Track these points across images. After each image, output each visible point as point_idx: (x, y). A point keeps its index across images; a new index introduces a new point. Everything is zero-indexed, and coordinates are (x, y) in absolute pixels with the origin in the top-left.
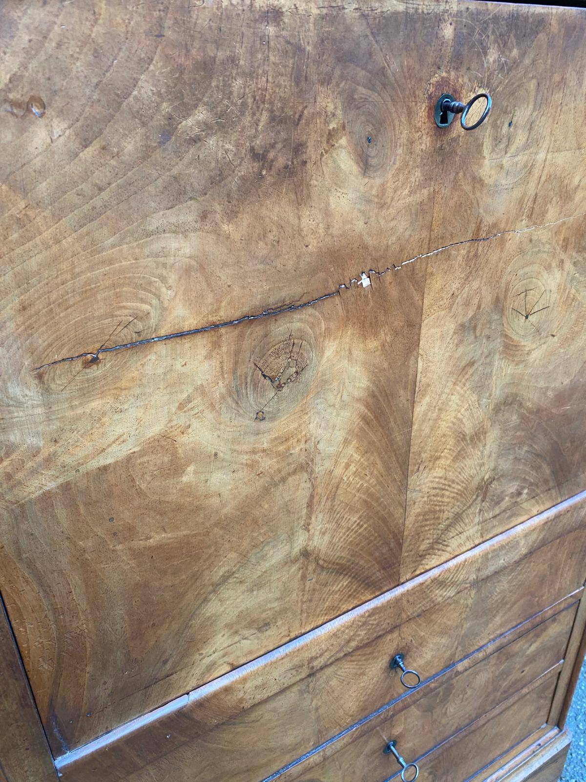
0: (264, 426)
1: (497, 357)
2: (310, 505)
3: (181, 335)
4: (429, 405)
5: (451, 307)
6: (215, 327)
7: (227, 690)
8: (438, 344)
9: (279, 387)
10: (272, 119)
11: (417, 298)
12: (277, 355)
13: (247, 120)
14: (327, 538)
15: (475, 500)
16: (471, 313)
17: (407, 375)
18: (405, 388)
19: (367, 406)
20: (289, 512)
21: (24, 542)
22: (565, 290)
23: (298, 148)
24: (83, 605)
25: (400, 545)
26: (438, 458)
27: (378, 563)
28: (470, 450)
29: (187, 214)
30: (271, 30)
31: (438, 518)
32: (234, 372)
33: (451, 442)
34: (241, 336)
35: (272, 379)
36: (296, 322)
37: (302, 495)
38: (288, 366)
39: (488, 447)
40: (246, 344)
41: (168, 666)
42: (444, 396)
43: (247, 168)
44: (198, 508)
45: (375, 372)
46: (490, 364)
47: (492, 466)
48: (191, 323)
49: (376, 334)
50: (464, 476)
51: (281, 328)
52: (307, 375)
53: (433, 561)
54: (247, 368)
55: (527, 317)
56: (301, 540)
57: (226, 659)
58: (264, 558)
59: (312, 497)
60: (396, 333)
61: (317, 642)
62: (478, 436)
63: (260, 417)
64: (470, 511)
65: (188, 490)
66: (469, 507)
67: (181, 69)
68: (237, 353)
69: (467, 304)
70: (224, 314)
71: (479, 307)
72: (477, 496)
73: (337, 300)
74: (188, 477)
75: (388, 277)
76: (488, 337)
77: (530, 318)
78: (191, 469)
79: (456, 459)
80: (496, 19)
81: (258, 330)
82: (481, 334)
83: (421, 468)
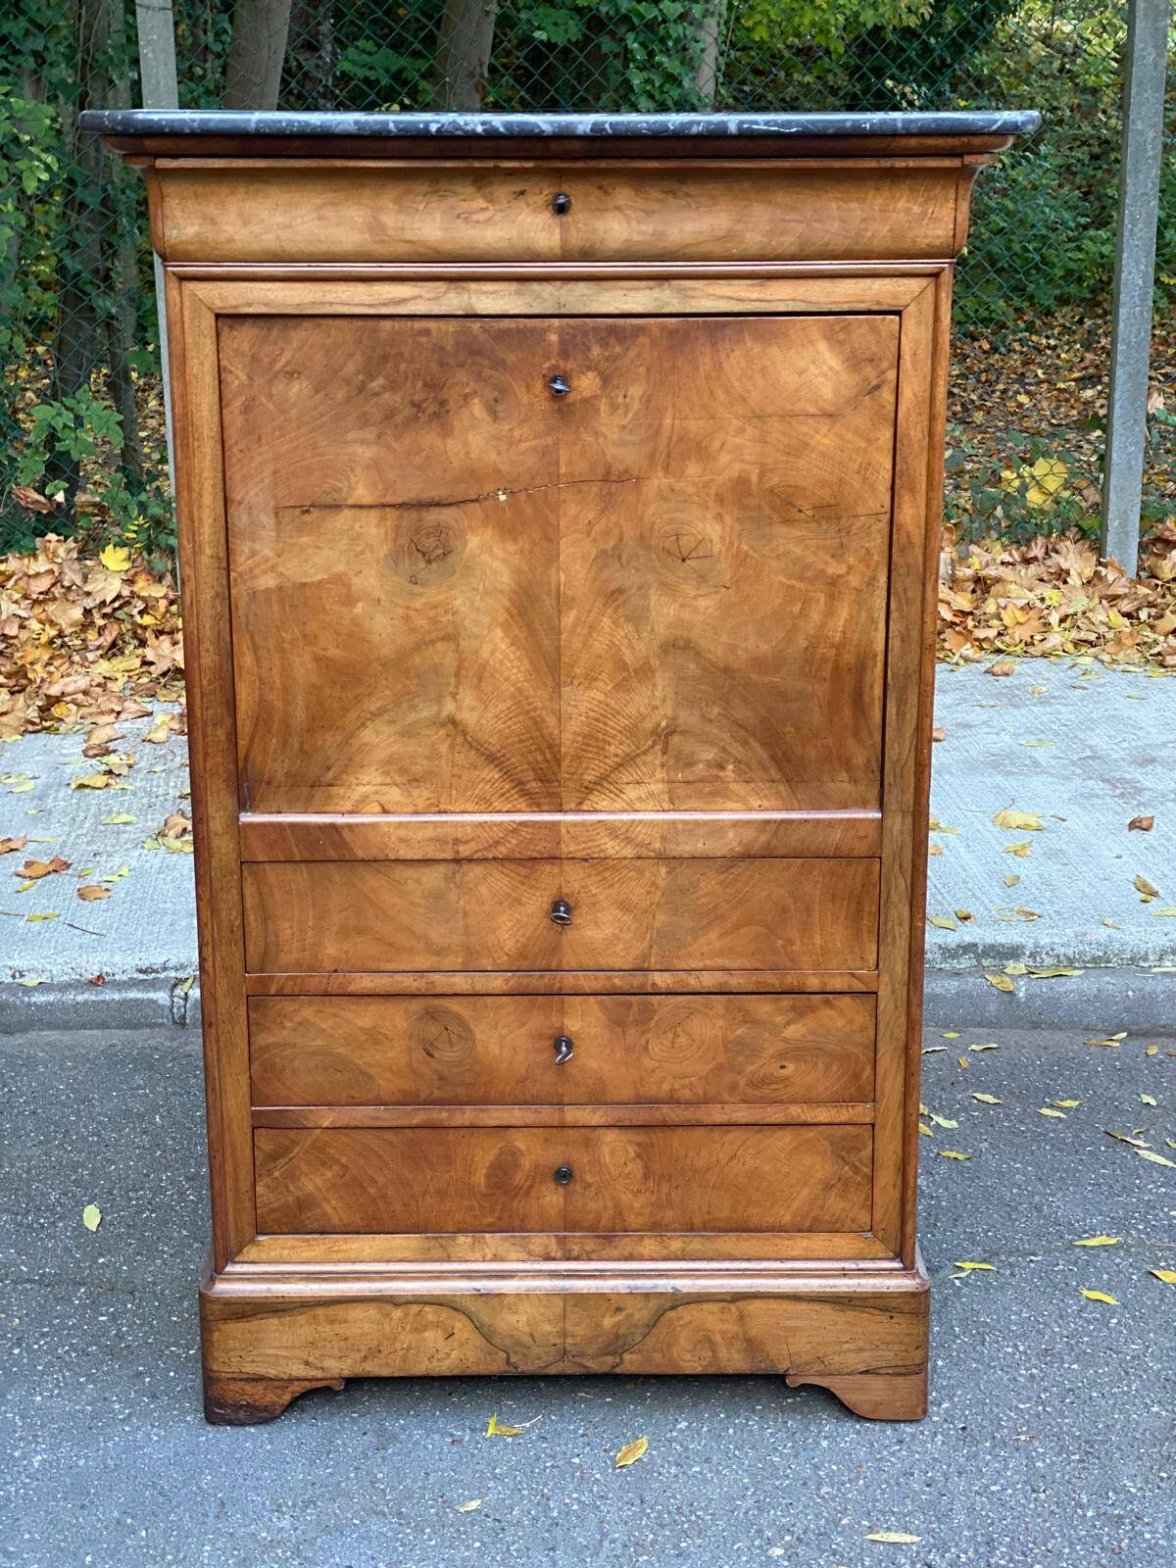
0: (417, 589)
1: (652, 591)
2: (457, 675)
3: (361, 507)
4: (578, 618)
5: (589, 533)
6: (384, 506)
7: (373, 825)
8: (579, 563)
9: (429, 562)
10: (425, 385)
11: (552, 518)
12: (428, 535)
13: (409, 385)
14: (476, 714)
15: (652, 747)
16: (612, 544)
17: (549, 584)
18: (549, 595)
19: (510, 600)
20: (437, 674)
21: (251, 618)
22: (731, 543)
23: (443, 403)
24: (278, 684)
25: (558, 761)
26: (596, 679)
27: (533, 770)
28: (634, 682)
29: (370, 433)
30: (424, 339)
31: (603, 749)
32: (395, 541)
33: (609, 666)
34: (401, 517)
35: (424, 554)
36: (445, 515)
37: (449, 661)
38: (437, 547)
39: (660, 688)
40: (405, 522)
41: (330, 774)
42: (593, 615)
43: (409, 411)
44: (364, 640)
45: (518, 571)
46: (645, 596)
47: (670, 713)
48: (367, 500)
49: (515, 539)
50: (631, 710)
51: (432, 517)
52: (452, 558)
53: (605, 803)
54: (404, 540)
55: (684, 560)
56: (449, 707)
57: (377, 797)
58: (413, 708)
59: (459, 668)
60: (534, 543)
61: (463, 824)
62: (644, 672)
63: (414, 580)
64: (649, 758)
65: (355, 621)
66: (645, 753)
67: (371, 358)
68: (398, 527)
69: (607, 533)
70: (389, 499)
71: (621, 539)
72: (654, 743)
73: (477, 505)
74: (359, 608)
75: (523, 497)
76: (637, 570)
77: (688, 562)
78: (360, 605)
79: (616, 687)
80: (594, 329)
81: (413, 514)
82: (628, 563)
83: (576, 683)
